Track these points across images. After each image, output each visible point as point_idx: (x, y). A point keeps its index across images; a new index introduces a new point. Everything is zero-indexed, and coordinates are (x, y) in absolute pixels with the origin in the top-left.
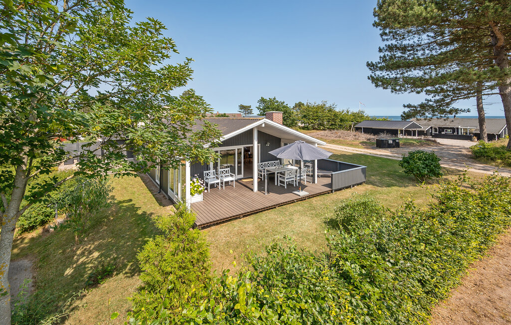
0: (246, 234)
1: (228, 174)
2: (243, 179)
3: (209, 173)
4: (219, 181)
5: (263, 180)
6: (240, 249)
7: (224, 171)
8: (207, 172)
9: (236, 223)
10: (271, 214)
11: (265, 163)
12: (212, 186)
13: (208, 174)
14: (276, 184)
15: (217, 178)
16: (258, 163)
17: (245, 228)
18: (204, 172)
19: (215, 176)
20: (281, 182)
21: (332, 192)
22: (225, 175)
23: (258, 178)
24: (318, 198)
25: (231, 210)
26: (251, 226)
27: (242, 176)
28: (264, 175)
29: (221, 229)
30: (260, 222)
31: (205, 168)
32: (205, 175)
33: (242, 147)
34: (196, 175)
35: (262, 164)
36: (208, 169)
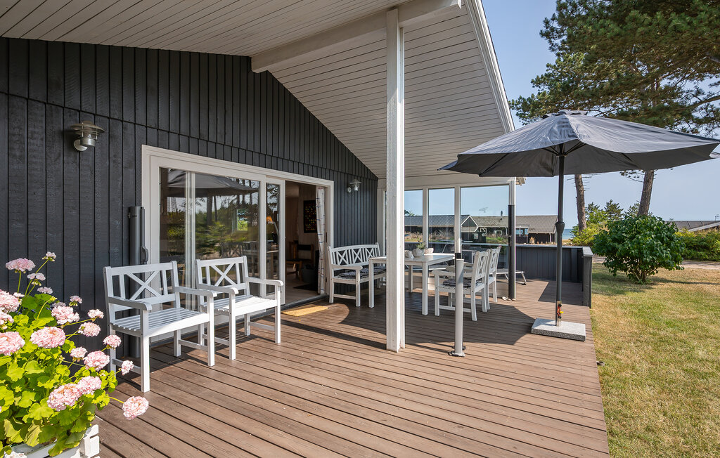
2: (284, 308)
3: (141, 276)
4: (206, 318)
5: (358, 304)
7: (222, 268)
8: (131, 271)
11: (348, 247)
12: (163, 352)
13: (131, 286)
18: (110, 272)
19: (175, 297)
31: (115, 250)
32: (117, 292)
33: (280, 177)
34: (21, 264)
35: (341, 253)
36: (131, 253)
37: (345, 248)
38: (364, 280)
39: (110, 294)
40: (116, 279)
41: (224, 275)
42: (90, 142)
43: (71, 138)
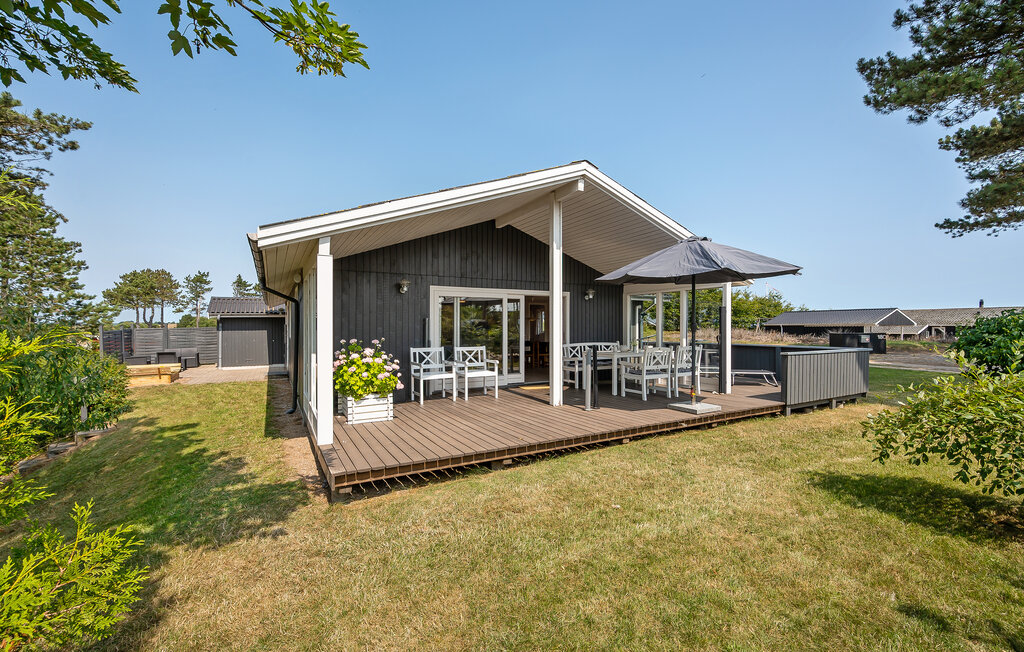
0: (519, 516)
1: (479, 364)
2: (522, 385)
3: (428, 354)
5: (577, 387)
6: (485, 574)
7: (470, 352)
8: (422, 350)
9: (488, 481)
10: (610, 458)
11: (582, 344)
13: (422, 358)
14: (615, 393)
15: (449, 369)
16: (564, 342)
17: (518, 495)
18: (412, 350)
19: (442, 366)
20: (630, 384)
21: (783, 413)
22: (472, 365)
23: (565, 384)
24: (750, 424)
25: (474, 439)
26: (539, 489)
27: (520, 378)
28: (580, 373)
29: (428, 498)
30: (574, 477)
31: (417, 340)
32: (415, 360)
33: (520, 294)
34: (375, 342)
35: (574, 348)
36: (424, 342)
37: (578, 345)
38: (580, 369)
39: (412, 360)
40: (415, 354)
41: (470, 357)
42: (405, 289)
43: (399, 287)
